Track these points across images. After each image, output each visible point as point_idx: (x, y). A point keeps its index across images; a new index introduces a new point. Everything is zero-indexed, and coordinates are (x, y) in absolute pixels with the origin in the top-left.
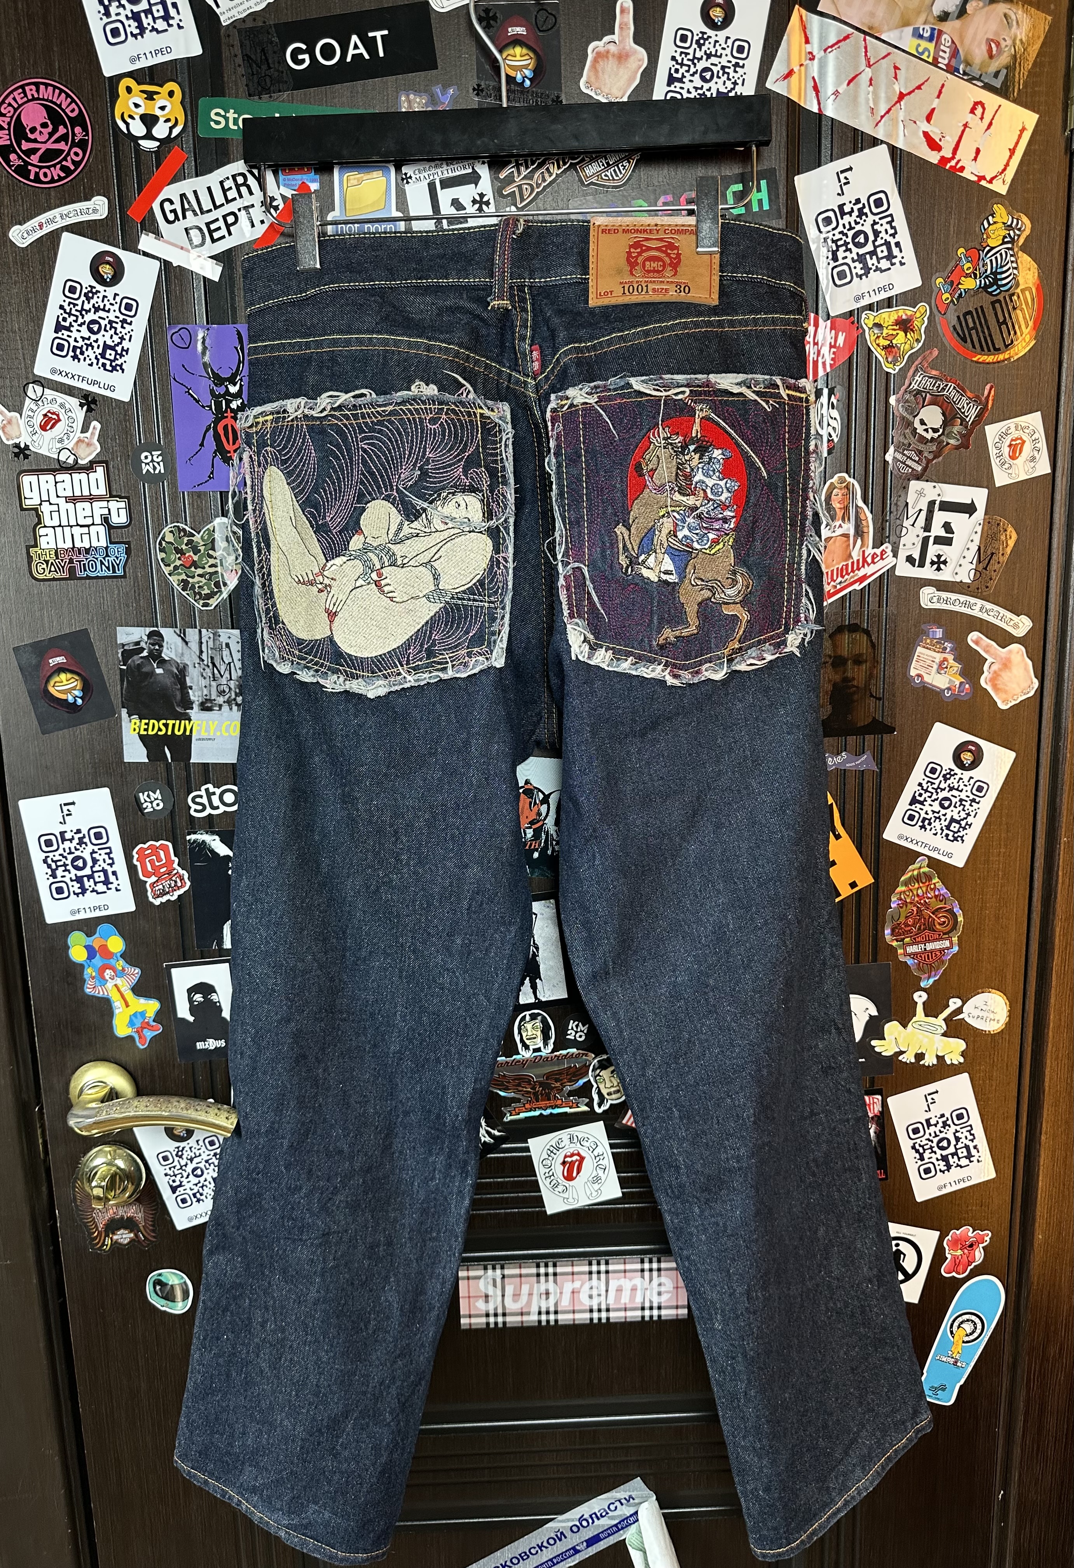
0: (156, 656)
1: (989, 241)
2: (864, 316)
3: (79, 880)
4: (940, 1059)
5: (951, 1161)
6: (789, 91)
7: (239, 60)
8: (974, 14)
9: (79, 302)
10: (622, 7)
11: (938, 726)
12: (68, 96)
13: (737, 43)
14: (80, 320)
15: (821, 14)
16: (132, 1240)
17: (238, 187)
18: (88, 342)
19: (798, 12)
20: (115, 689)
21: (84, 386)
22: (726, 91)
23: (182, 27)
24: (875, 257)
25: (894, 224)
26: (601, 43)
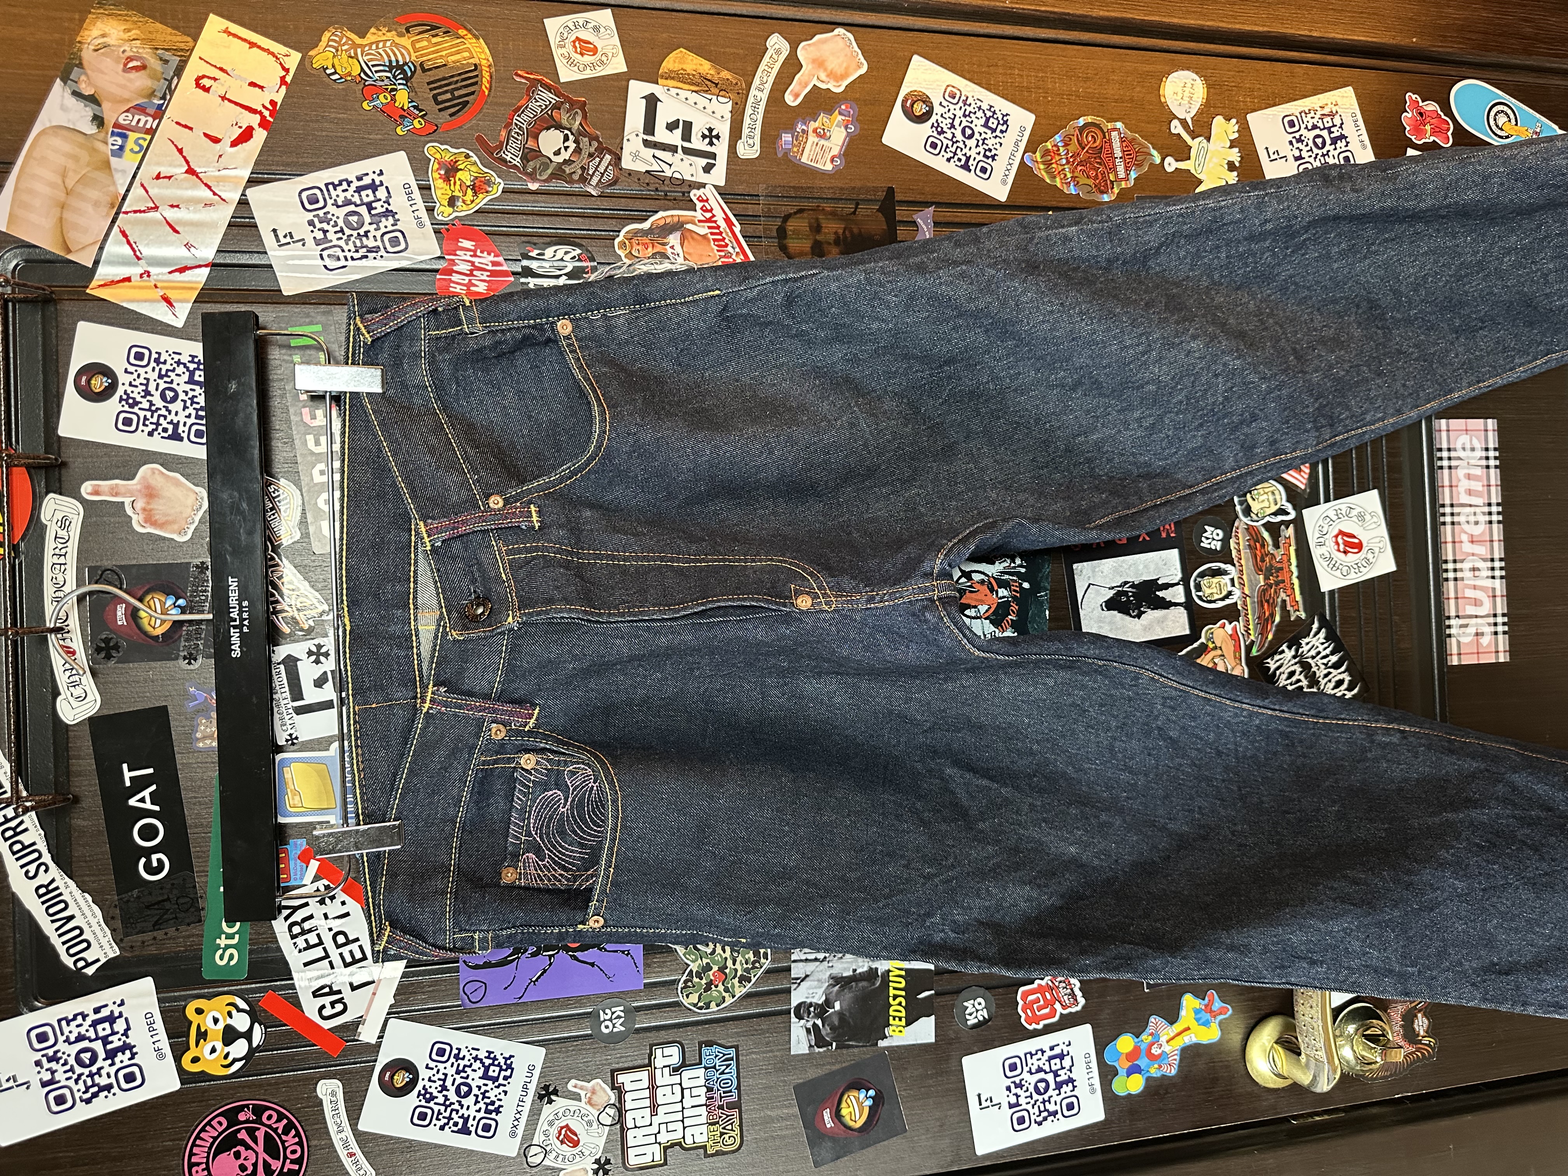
0: (821, 1010)
1: (354, 74)
2: (440, 218)
3: (1059, 1086)
4: (1233, 144)
5: (1336, 134)
6: (187, 301)
7: (159, 934)
8: (95, 86)
9: (436, 1108)
10: (91, 494)
11: (885, 140)
12: (203, 1130)
13: (132, 360)
14: (456, 1106)
15: (96, 263)
16: (1425, 1015)
17: (304, 932)
18: (481, 1097)
19: (93, 290)
20: (857, 1052)
21: (529, 1100)
22: (187, 374)
23: (122, 1001)
24: (374, 205)
25: (337, 183)
26: (135, 518)
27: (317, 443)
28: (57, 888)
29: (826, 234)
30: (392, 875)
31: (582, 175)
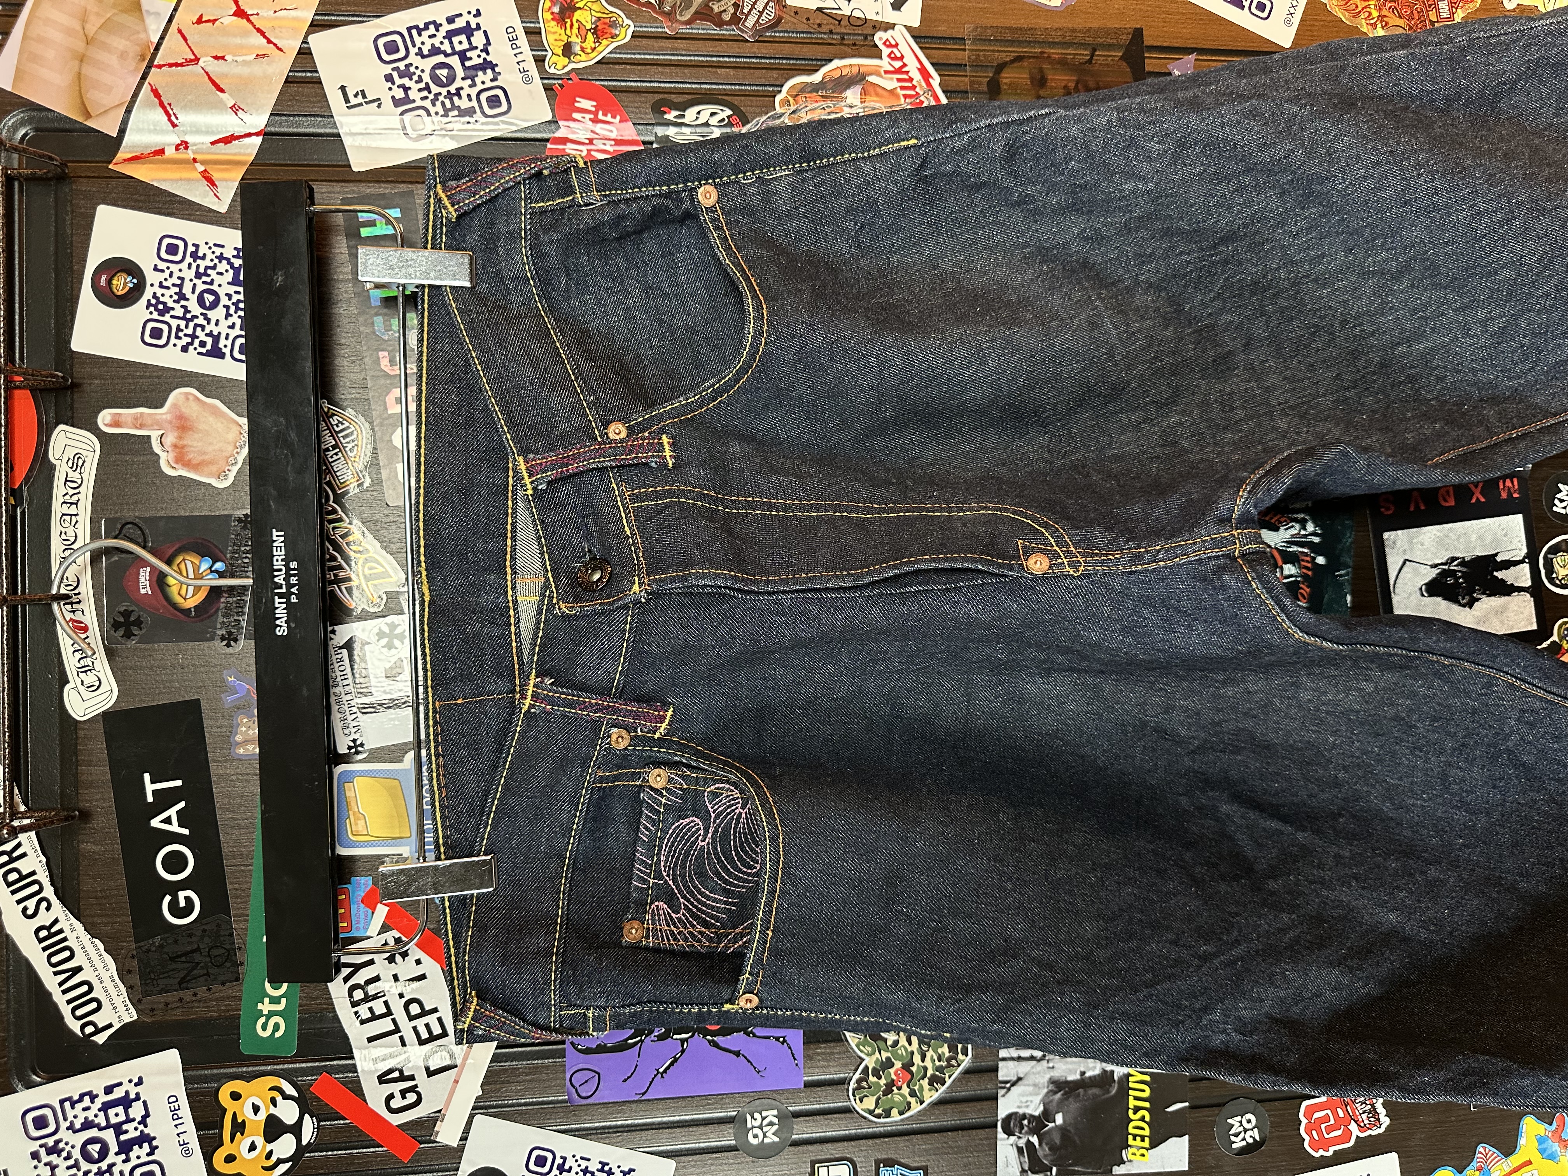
0: (1038, 1124)
2: (552, 71)
6: (233, 180)
7: (187, 995)
10: (110, 425)
13: (163, 255)
17: (367, 999)
19: (118, 165)
22: (231, 272)
23: (140, 1078)
24: (469, 54)
25: (422, 26)
26: (163, 457)
27: (392, 362)
28: (61, 931)
29: (1052, 88)
30: (481, 928)
31: (735, 14)
